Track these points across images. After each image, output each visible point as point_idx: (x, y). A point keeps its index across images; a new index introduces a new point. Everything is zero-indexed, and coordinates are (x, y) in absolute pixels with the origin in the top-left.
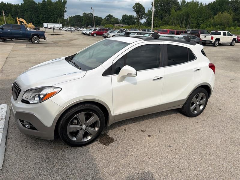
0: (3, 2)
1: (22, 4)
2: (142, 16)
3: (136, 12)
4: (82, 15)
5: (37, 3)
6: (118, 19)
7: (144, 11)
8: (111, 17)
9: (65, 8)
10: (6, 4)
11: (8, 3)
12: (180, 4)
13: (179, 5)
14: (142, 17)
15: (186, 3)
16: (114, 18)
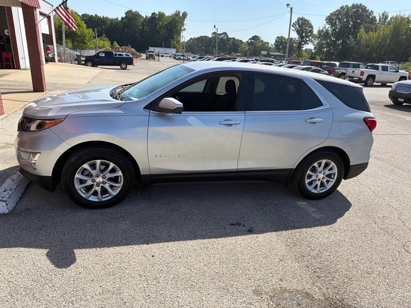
0: (98, 15)
1: (122, 18)
2: (307, 39)
3: (298, 32)
4: (210, 36)
5: (144, 17)
6: (268, 43)
7: (311, 32)
8: (258, 39)
9: (183, 24)
10: (100, 17)
11: (103, 17)
12: (378, 20)
13: (376, 21)
14: (307, 41)
15: (389, 19)
16: (262, 41)
